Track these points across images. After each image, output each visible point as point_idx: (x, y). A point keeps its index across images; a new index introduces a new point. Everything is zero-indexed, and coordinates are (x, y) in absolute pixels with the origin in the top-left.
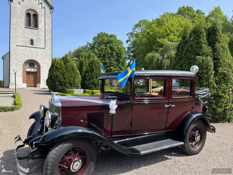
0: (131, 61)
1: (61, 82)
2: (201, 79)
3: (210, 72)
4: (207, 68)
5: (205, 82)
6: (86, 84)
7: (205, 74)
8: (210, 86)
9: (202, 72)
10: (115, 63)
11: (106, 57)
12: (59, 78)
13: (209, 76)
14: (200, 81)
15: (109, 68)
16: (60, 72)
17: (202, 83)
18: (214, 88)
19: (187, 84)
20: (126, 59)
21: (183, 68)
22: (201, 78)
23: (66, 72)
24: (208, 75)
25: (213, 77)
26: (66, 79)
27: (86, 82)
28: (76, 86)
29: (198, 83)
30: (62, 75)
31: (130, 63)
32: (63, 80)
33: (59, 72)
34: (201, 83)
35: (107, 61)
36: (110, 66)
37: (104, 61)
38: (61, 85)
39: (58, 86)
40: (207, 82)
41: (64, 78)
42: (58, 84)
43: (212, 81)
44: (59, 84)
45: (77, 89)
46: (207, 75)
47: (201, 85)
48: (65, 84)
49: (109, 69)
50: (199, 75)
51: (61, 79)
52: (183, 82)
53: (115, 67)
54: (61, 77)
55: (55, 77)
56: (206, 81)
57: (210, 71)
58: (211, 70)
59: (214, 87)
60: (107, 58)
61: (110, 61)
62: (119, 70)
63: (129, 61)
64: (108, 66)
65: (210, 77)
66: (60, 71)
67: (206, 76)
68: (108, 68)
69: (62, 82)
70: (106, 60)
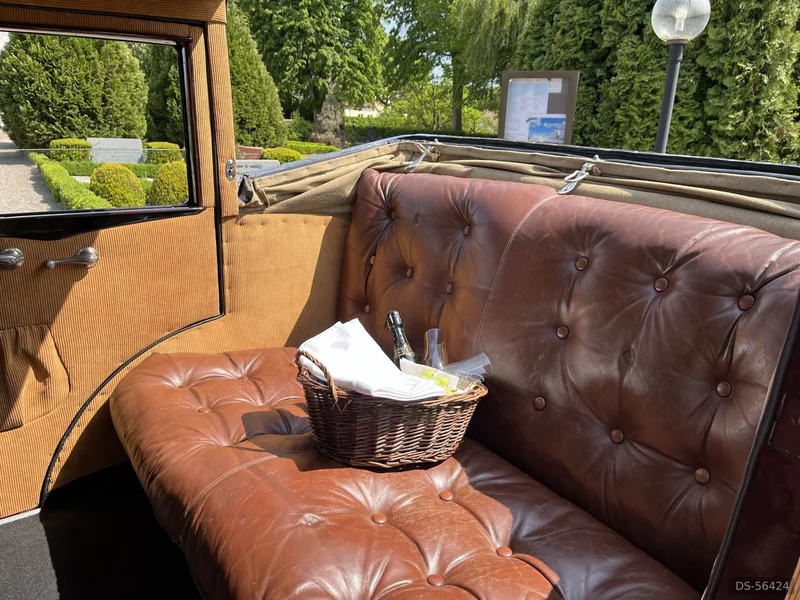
0: (399, 26)
1: (43, 101)
2: (711, 91)
3: (776, 42)
4: (756, 15)
5: (736, 108)
6: (171, 114)
7: (743, 52)
8: (763, 137)
9: (725, 41)
10: (340, 31)
11: (302, 7)
12: (31, 82)
13: (766, 69)
14: (701, 107)
15: (313, 56)
16: (35, 56)
17: (715, 118)
18: (789, 152)
19: (618, 125)
20: (379, 16)
21: (602, 13)
22: (712, 83)
23: (67, 56)
24: (763, 62)
25: (786, 81)
26: (67, 91)
27: (172, 109)
28: (122, 122)
29: (691, 117)
30: (47, 69)
31: (397, 32)
32: (52, 95)
33: (31, 55)
34: (704, 118)
35: (307, 22)
36: (317, 46)
37: (292, 23)
38: (44, 118)
39: (34, 123)
40: (746, 114)
41: (53, 83)
42: (30, 114)
43: (780, 106)
44: (36, 113)
45: (124, 137)
46: (751, 59)
47: (708, 129)
48: (64, 113)
49: (317, 59)
50: (700, 61)
51: (41, 92)
52: (595, 112)
53: (338, 50)
54: (42, 81)
55: (12, 80)
56: (745, 106)
57: (779, 33)
58: (781, 25)
59: (783, 143)
60: (305, 11)
61: (319, 24)
62: (357, 62)
63: (393, 24)
64: (312, 44)
65: (773, 80)
66: (33, 48)
67: (749, 67)
68: (311, 51)
69: (47, 105)
70: (300, 18)
